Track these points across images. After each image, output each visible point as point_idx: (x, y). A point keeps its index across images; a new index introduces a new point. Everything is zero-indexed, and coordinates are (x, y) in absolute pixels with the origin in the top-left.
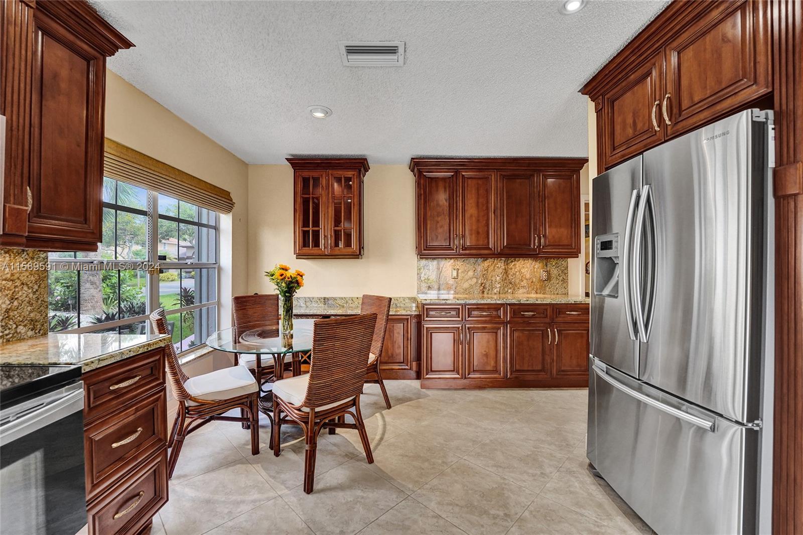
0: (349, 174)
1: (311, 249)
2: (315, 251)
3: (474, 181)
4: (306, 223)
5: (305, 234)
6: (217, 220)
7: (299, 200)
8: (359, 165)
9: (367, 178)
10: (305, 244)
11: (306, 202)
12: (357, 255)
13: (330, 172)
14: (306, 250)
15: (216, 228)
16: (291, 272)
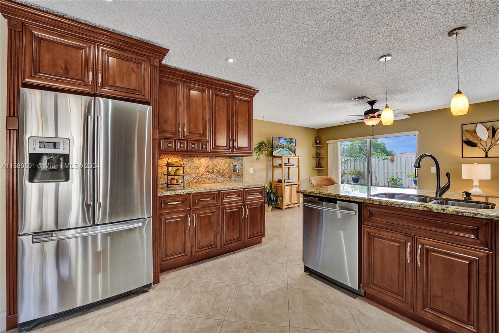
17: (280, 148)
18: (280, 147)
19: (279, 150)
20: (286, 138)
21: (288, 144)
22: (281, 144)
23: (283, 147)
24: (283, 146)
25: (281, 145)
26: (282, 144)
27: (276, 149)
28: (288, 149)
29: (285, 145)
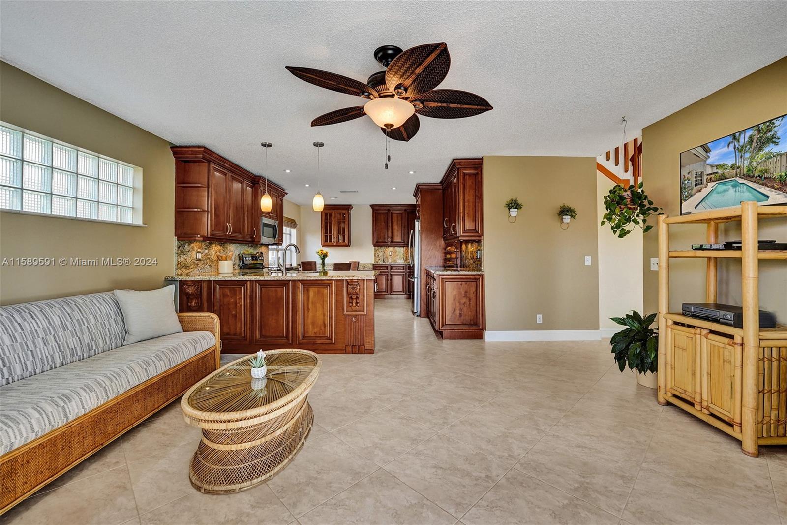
0: (344, 212)
1: (328, 243)
2: (330, 244)
3: (396, 214)
4: (326, 232)
5: (326, 237)
6: (290, 231)
7: (323, 222)
8: (348, 207)
9: (352, 212)
10: (326, 241)
11: (326, 223)
12: (348, 245)
13: (336, 211)
14: (326, 244)
15: (290, 235)
16: (324, 252)
17: (711, 185)
18: (711, 180)
19: (705, 191)
20: (734, 136)
21: (747, 155)
22: (712, 166)
23: (722, 178)
24: (720, 172)
25: (715, 170)
26: (718, 166)
27: (693, 191)
28: (749, 176)
29: (733, 167)
